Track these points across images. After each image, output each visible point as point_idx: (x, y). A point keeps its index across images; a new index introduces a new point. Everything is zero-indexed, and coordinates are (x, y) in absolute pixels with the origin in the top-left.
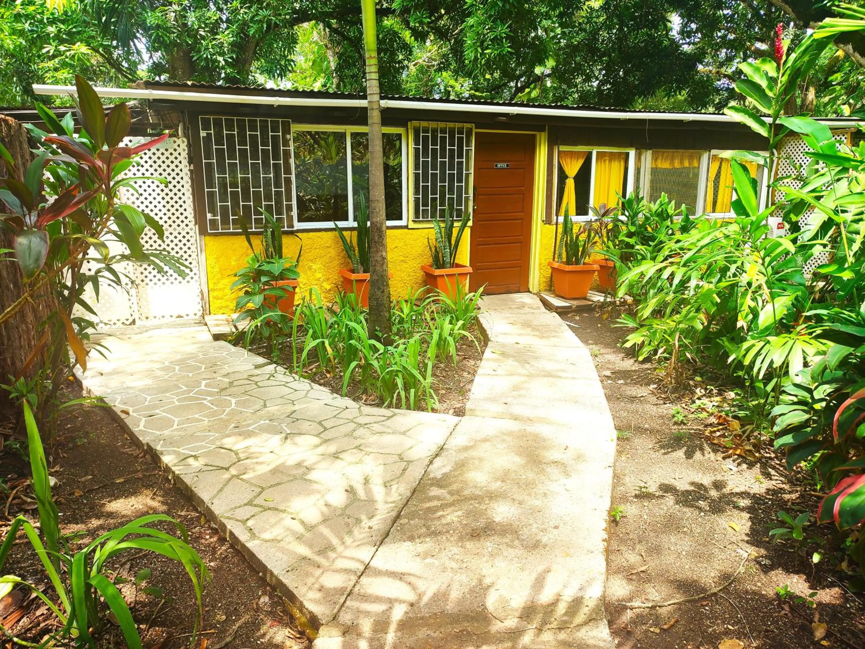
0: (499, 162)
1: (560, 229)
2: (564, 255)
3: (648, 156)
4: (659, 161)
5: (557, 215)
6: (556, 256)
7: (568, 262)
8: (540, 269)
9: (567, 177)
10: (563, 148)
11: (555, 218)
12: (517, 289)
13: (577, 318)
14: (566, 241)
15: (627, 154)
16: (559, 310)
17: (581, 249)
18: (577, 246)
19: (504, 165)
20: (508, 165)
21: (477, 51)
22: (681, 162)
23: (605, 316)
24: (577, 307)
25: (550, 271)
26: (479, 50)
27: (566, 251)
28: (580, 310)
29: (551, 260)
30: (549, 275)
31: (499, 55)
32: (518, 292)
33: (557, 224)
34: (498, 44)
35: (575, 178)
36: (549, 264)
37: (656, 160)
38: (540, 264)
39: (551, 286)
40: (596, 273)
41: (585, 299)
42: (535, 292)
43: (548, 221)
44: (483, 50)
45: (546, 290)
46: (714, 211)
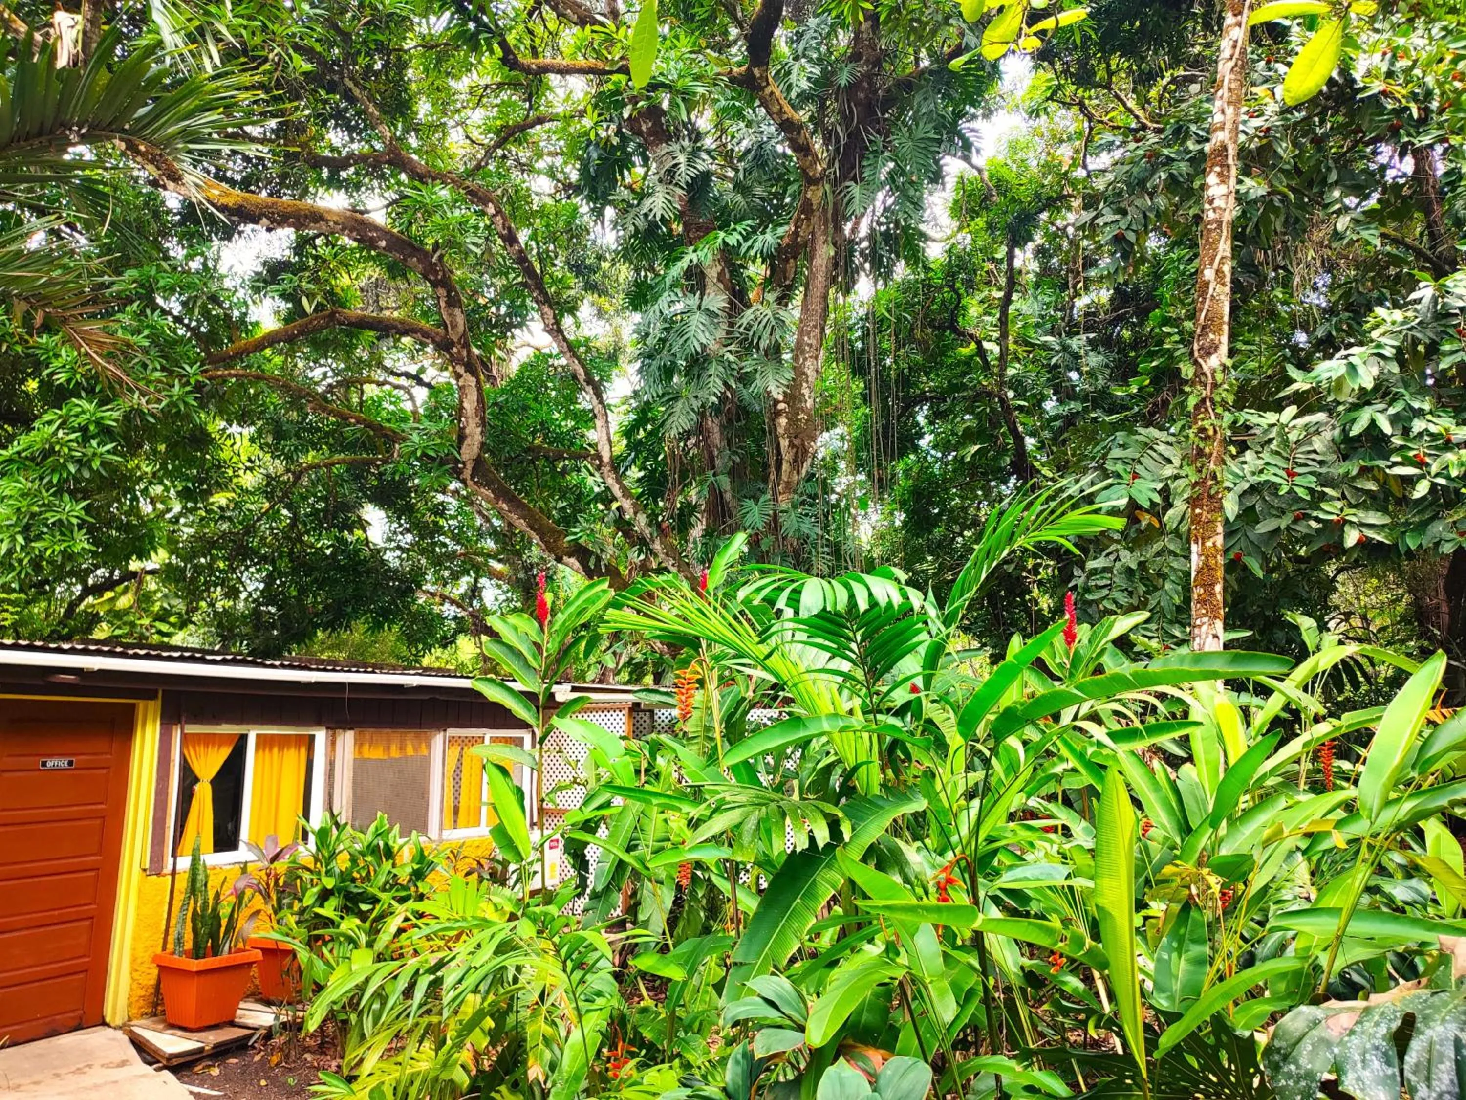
0: (51, 756)
1: (182, 883)
2: (188, 937)
3: (347, 739)
4: (366, 747)
5: (174, 855)
6: (171, 939)
7: (197, 952)
8: (134, 970)
9: (196, 780)
10: (191, 729)
11: (171, 860)
12: (75, 1023)
13: (215, 1071)
14: (195, 909)
15: (312, 738)
16: (175, 1062)
17: (224, 922)
18: (216, 917)
19: (63, 763)
20: (70, 763)
21: (13, 539)
22: (402, 748)
23: (275, 1059)
24: (216, 1046)
25: (155, 971)
26: (20, 539)
27: (195, 931)
28: (220, 1052)
29: (159, 950)
30: (153, 982)
31: (63, 552)
32: (78, 1027)
33: (174, 873)
34: (62, 534)
35: (212, 782)
36: (155, 959)
37: (361, 745)
38: (134, 960)
39: (155, 1005)
40: (254, 971)
41: (232, 1024)
42: (119, 1022)
43: (155, 868)
44: (28, 540)
45: (143, 1015)
46: (455, 825)
